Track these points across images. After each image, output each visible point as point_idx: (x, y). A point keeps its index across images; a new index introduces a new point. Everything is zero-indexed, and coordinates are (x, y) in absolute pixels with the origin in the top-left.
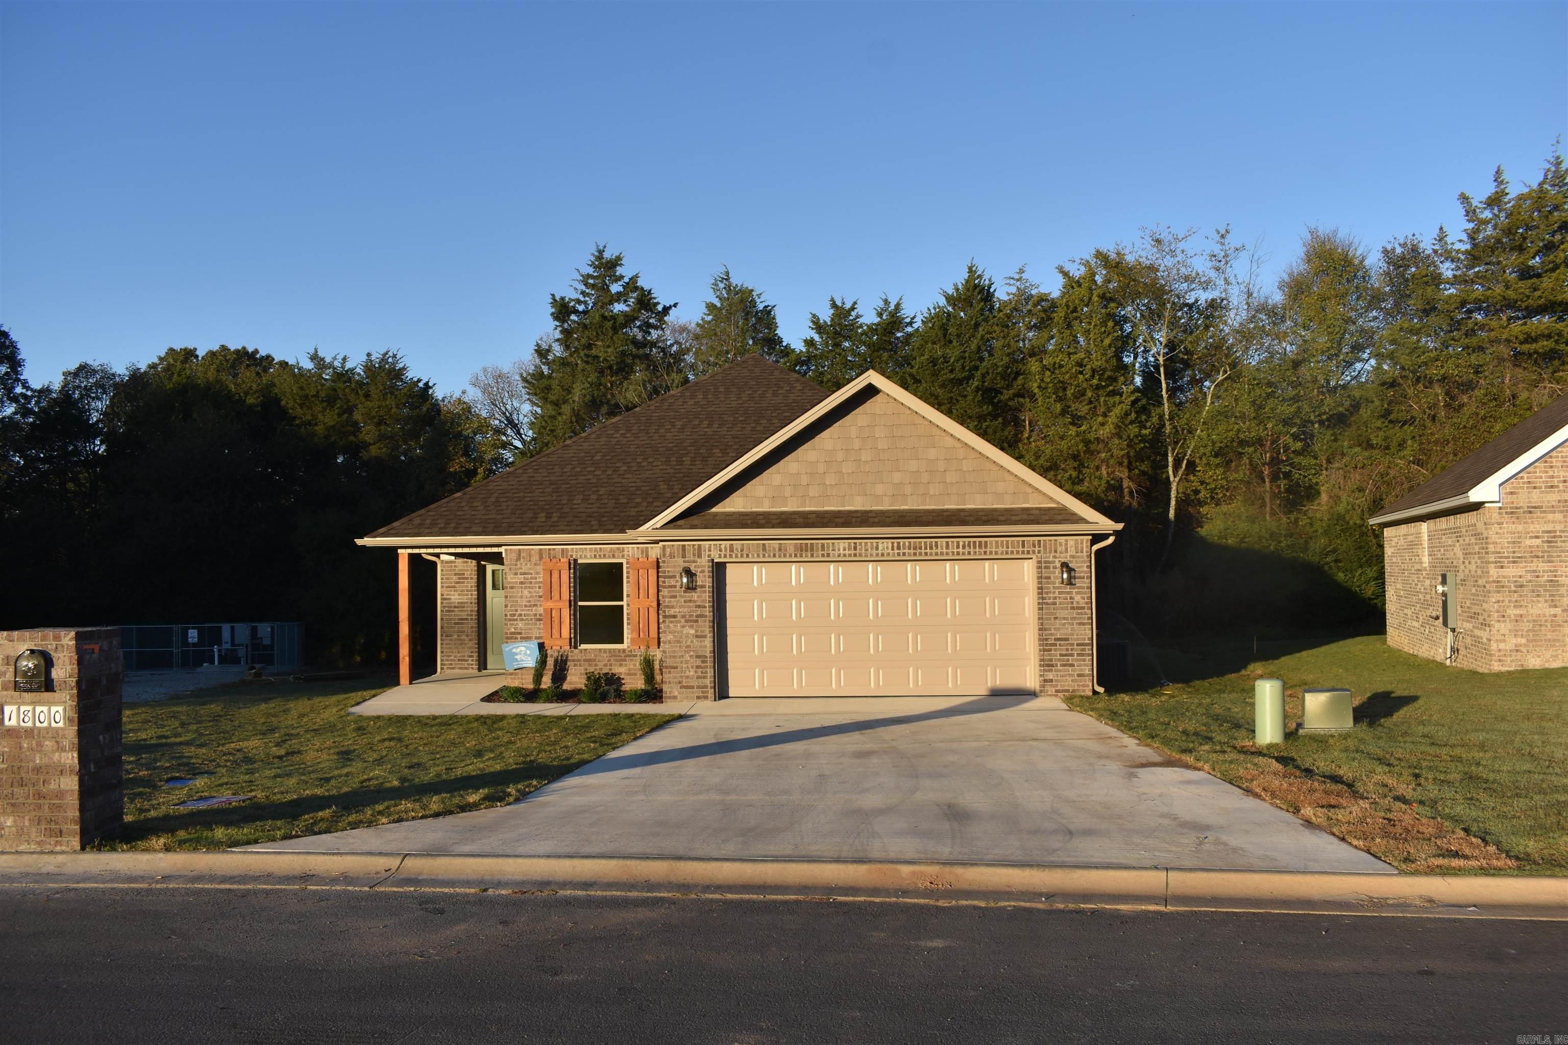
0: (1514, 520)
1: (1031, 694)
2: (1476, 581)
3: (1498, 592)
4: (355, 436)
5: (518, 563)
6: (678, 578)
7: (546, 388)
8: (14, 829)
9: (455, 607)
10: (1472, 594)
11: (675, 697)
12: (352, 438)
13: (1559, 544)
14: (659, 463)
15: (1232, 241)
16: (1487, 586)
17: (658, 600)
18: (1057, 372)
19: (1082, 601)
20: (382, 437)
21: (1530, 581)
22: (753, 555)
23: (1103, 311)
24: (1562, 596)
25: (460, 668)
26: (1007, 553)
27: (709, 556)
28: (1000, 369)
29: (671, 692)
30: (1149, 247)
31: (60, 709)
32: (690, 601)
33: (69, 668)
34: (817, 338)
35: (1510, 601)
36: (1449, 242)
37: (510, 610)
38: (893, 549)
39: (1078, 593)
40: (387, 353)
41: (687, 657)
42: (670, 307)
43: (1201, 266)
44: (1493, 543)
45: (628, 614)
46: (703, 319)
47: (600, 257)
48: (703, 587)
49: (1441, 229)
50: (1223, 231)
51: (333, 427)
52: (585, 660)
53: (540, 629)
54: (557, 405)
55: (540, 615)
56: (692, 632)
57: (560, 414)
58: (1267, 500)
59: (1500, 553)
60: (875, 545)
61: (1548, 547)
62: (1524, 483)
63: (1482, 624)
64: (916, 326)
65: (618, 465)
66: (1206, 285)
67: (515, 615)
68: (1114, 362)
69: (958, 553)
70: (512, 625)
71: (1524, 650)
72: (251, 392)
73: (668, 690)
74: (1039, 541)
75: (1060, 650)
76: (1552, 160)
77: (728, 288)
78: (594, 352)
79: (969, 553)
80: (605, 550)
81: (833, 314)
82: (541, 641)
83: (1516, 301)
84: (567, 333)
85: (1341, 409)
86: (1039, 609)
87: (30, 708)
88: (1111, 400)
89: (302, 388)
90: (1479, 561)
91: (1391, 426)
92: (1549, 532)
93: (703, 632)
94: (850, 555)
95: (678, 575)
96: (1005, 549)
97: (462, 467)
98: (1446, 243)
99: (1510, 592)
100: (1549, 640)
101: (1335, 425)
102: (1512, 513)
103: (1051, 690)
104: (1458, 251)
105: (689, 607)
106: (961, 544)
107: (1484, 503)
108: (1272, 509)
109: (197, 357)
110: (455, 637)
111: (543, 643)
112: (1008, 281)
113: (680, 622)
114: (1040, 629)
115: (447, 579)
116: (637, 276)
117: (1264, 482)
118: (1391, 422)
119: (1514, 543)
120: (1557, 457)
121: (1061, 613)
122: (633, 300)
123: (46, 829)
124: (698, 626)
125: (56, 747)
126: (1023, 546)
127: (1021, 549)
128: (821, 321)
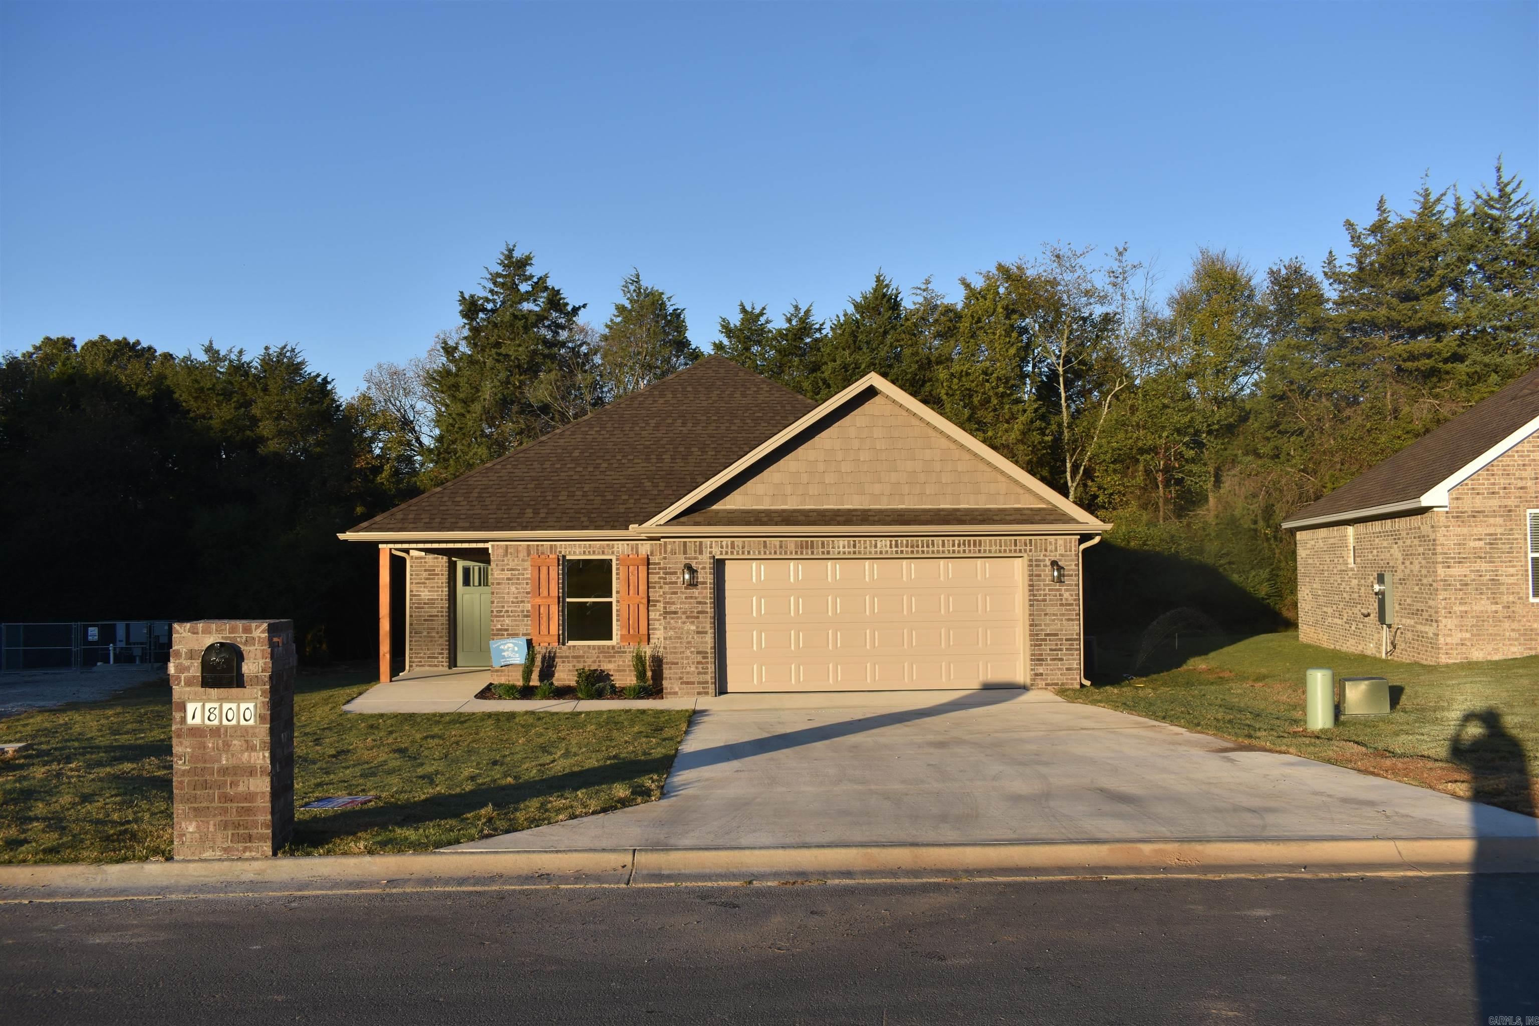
0: (1459, 523)
1: (1024, 688)
2: (1420, 580)
3: (1446, 590)
4: (252, 431)
5: (506, 559)
6: (680, 575)
7: (454, 386)
8: (197, 835)
9: (425, 604)
10: (1414, 593)
11: (676, 693)
12: (248, 433)
13: (1500, 546)
14: (640, 461)
15: (1130, 258)
16: (1435, 584)
17: (648, 597)
18: (964, 379)
19: (1070, 598)
20: (280, 433)
21: (1474, 580)
22: (754, 552)
23: (1007, 322)
24: (1502, 593)
25: (430, 666)
26: (1000, 552)
27: (711, 553)
28: (909, 376)
29: (671, 688)
30: (1049, 262)
31: (251, 706)
32: (691, 597)
33: (261, 662)
34: (726, 342)
35: (1456, 599)
36: (1337, 265)
37: (497, 607)
38: (891, 547)
39: (1067, 590)
40: (285, 347)
41: (688, 653)
42: (579, 308)
43: (1100, 282)
44: (1441, 545)
45: (617, 611)
46: (612, 320)
47: (509, 256)
48: (704, 583)
49: (1331, 252)
50: (1121, 249)
51: (230, 421)
52: (574, 657)
53: (527, 625)
54: (465, 403)
55: (528, 611)
56: (693, 628)
57: (469, 412)
58: (1161, 505)
59: (1446, 554)
60: (873, 543)
61: (1491, 548)
62: (1468, 489)
63: (1427, 620)
64: (824, 332)
65: (598, 461)
66: (1103, 299)
67: (501, 611)
68: (1017, 370)
69: (954, 552)
70: (498, 621)
71: (1469, 644)
72: (142, 383)
73: (669, 686)
74: (1031, 540)
75: (1050, 645)
76: (1421, 192)
77: (638, 291)
78: (503, 350)
79: (964, 551)
80: (595, 546)
81: (742, 319)
82: (529, 638)
83: (1399, 322)
84: (476, 330)
85: (1231, 420)
86: (1031, 605)
87: (216, 705)
88: (1015, 408)
89: (196, 381)
90: (1423, 562)
91: (1279, 436)
92: (1491, 535)
93: (704, 628)
94: (849, 553)
95: (680, 571)
96: (998, 548)
97: (368, 463)
98: (1335, 266)
99: (1456, 590)
100: (1491, 635)
101: (1223, 435)
102: (1458, 517)
103: (1042, 684)
104: (1345, 274)
105: (690, 603)
106: (957, 542)
107: (1432, 507)
108: (1165, 513)
109: (75, 346)
110: (425, 634)
111: (531, 640)
112: (915, 291)
113: (681, 618)
114: (1031, 625)
115: (417, 575)
116: (546, 276)
117: (1158, 487)
118: (1280, 432)
119: (1460, 544)
120: (1498, 466)
121: (1050, 610)
122: (542, 300)
123: (233, 834)
124: (699, 622)
125: (245, 746)
126: (1016, 545)
127: (1013, 548)
128: (732, 325)
